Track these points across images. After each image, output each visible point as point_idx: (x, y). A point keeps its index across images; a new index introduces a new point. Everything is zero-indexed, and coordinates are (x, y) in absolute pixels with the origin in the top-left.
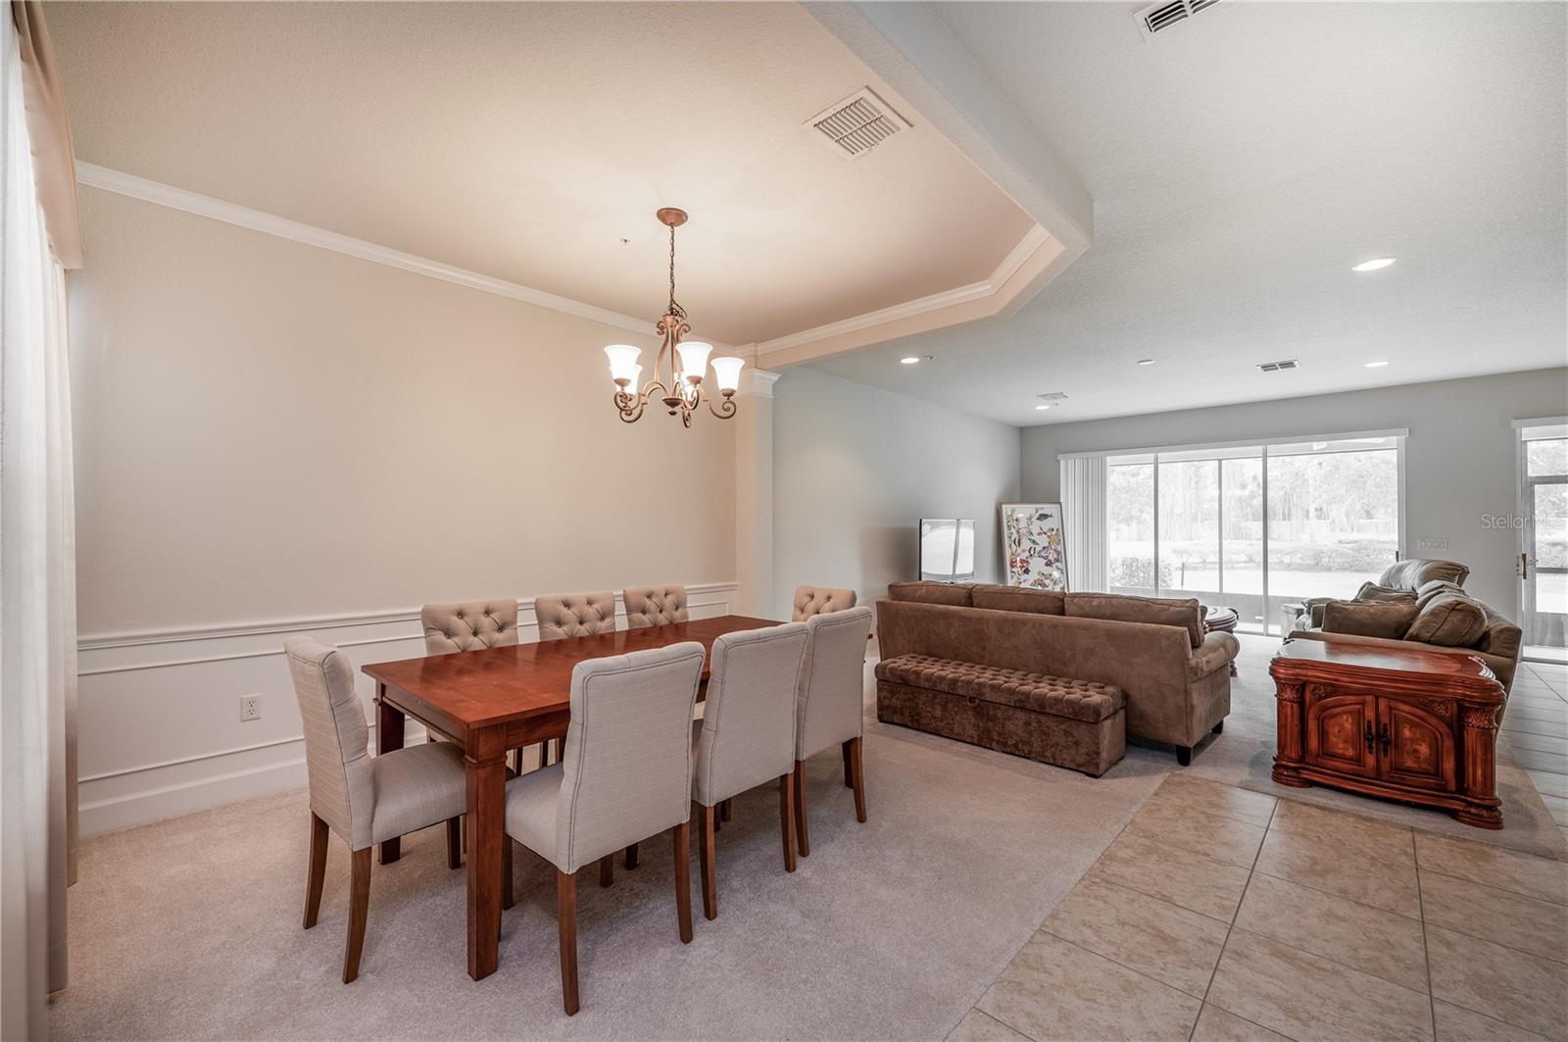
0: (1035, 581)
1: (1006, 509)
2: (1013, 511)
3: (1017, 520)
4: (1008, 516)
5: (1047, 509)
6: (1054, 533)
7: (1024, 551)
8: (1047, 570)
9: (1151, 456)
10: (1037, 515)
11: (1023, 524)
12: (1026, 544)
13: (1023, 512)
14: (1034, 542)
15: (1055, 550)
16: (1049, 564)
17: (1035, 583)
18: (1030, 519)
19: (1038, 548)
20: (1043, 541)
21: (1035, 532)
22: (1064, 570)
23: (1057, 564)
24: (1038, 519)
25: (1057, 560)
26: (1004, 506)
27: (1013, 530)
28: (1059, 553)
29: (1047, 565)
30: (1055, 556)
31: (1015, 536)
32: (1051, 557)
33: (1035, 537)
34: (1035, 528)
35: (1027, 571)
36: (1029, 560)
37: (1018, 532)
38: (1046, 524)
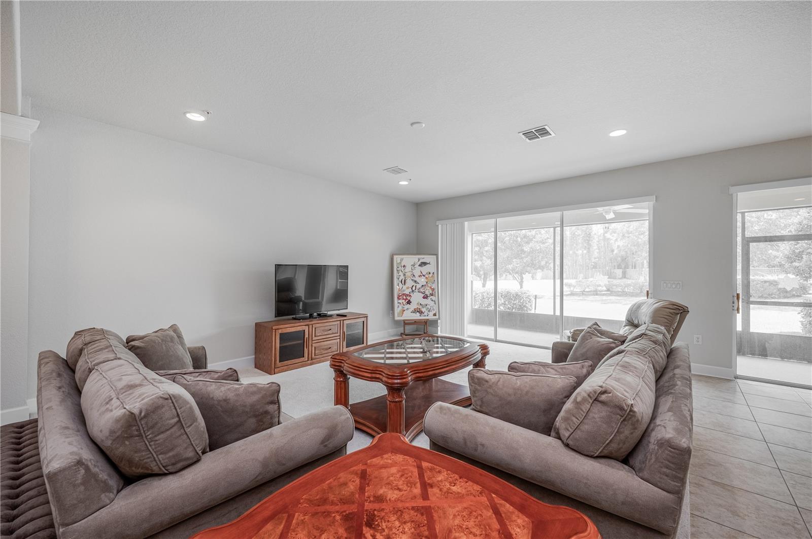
0: (415, 309)
1: (397, 259)
2: (402, 260)
3: (404, 266)
4: (397, 264)
5: (426, 258)
6: (430, 275)
7: (408, 288)
8: (424, 302)
9: (491, 221)
10: (419, 263)
11: (408, 269)
12: (410, 283)
13: (409, 260)
14: (415, 282)
15: (431, 287)
16: (425, 297)
17: (415, 311)
18: (413, 265)
19: (418, 286)
20: (422, 281)
21: (417, 275)
22: (437, 302)
23: (431, 297)
24: (419, 266)
25: (432, 295)
26: (395, 257)
27: (401, 273)
28: (433, 290)
29: (424, 298)
30: (431, 292)
31: (402, 277)
32: (427, 293)
33: (417, 279)
34: (417, 273)
35: (409, 302)
36: (411, 294)
37: (404, 275)
38: (425, 269)
